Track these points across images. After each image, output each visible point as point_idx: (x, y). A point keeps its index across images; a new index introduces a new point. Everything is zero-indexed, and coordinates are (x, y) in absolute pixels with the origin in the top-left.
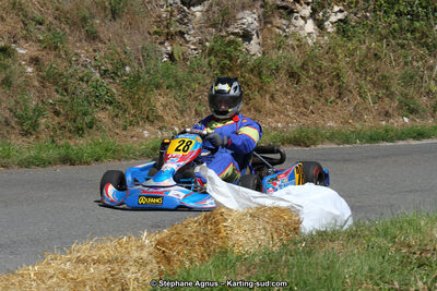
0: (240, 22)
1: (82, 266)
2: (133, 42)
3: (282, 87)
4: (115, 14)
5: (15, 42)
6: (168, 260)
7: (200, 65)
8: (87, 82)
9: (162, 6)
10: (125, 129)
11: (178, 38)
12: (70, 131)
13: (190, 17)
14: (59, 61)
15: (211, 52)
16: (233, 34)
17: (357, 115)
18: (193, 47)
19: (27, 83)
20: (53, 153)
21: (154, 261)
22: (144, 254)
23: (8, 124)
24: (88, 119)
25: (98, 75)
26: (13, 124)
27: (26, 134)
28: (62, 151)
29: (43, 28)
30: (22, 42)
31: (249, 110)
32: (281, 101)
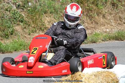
3: (108, 11)
8: (10, 11)
10: (29, 34)
12: (2, 36)
24: (10, 30)
25: (15, 7)
31: (92, 23)
32: (109, 18)
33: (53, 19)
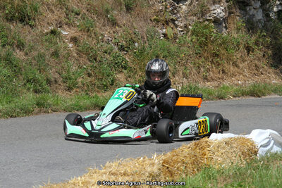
0: (212, 12)
1: (113, 177)
2: (140, 26)
3: (241, 56)
4: (128, 8)
5: (60, 27)
6: (171, 173)
7: (185, 42)
8: (109, 53)
9: (159, 2)
11: (170, 24)
12: (98, 87)
13: (178, 9)
14: (90, 39)
15: (193, 32)
16: (207, 20)
18: (180, 29)
19: (69, 54)
20: (87, 102)
21: (162, 174)
22: (155, 170)
24: (110, 79)
25: (117, 49)
26: (60, 82)
27: (69, 89)
28: (94, 101)
29: (79, 17)
30: (65, 26)
31: (219, 72)
32: (241, 66)
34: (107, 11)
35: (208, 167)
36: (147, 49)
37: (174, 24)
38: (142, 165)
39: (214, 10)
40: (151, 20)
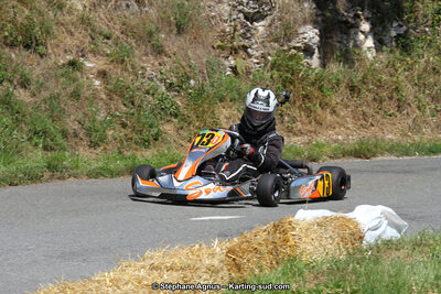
0: (301, 36)
1: (155, 273)
2: (198, 56)
3: (342, 100)
4: (180, 30)
5: (83, 56)
6: (239, 268)
7: (262, 79)
8: (153, 95)
9: (225, 21)
11: (241, 53)
12: (136, 143)
13: (253, 31)
14: (126, 74)
15: (274, 66)
16: (294, 48)
17: (416, 128)
18: (255, 61)
19: (95, 96)
20: (120, 164)
21: (225, 268)
22: (216, 262)
23: (76, 135)
24: (154, 131)
25: (164, 88)
26: (81, 135)
27: (94, 145)
28: (130, 162)
29: (110, 42)
30: (90, 55)
31: (310, 122)
32: (342, 114)
33: (235, 112)
34: (150, 34)
35: (292, 259)
36: (208, 89)
37: (247, 53)
38: (198, 256)
39: (304, 33)
40: (213, 47)
